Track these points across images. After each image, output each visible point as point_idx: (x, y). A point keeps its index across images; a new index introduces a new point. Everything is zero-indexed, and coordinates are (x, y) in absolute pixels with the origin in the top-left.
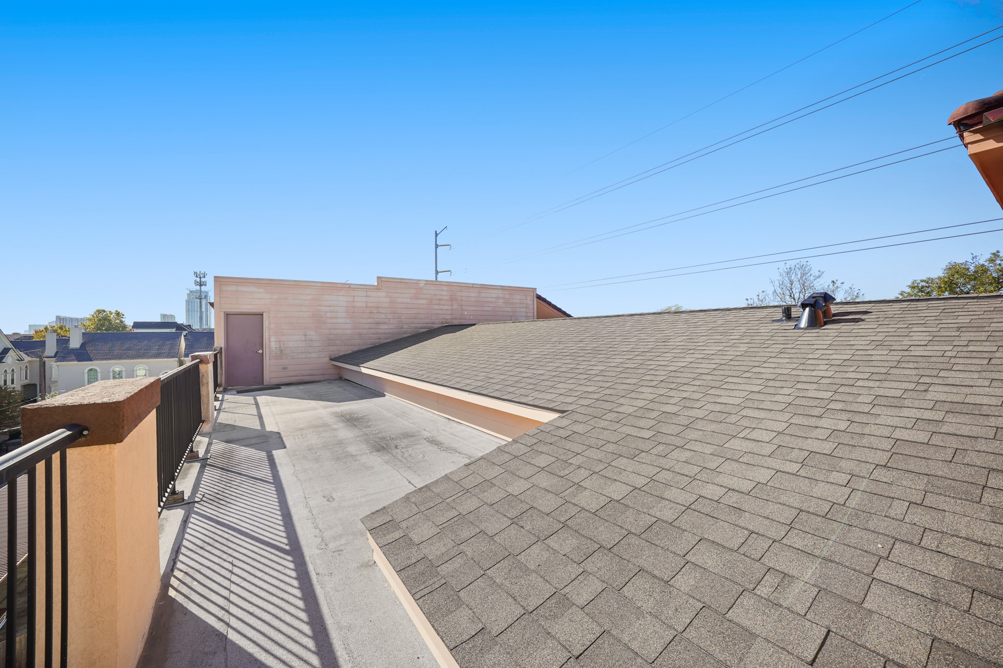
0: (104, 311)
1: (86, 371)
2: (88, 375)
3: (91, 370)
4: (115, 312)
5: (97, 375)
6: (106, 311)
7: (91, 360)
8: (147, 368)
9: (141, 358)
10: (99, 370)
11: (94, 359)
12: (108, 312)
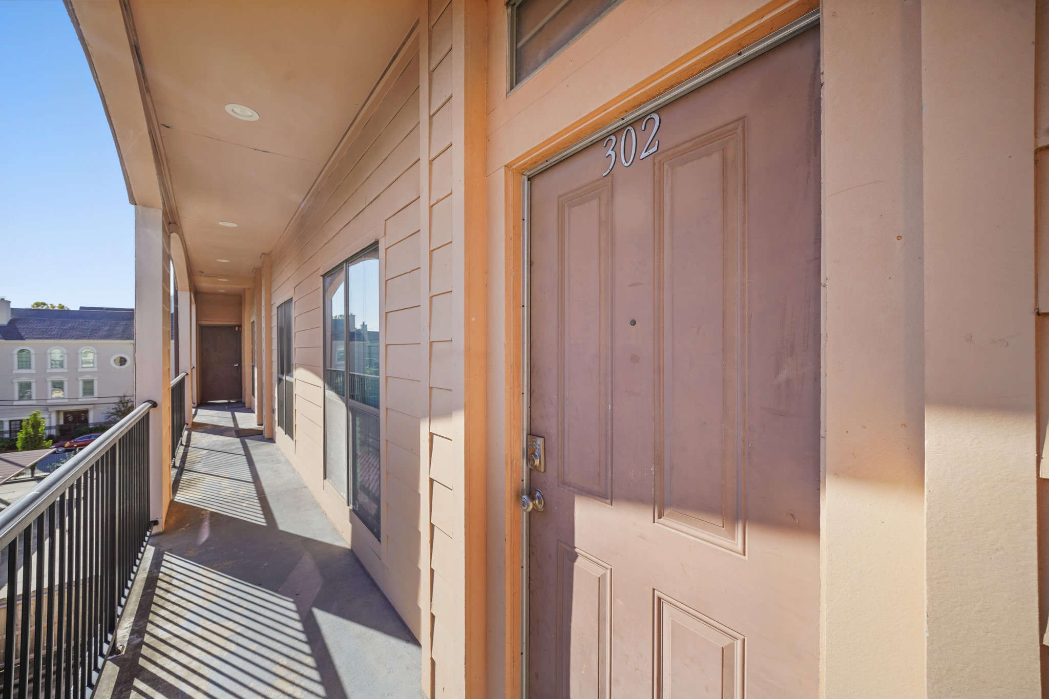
0: (44, 304)
1: (16, 351)
2: (18, 357)
3: (22, 351)
4: (58, 305)
5: (30, 357)
6: (47, 303)
7: (22, 338)
8: (95, 351)
9: (87, 339)
10: (32, 351)
11: (26, 338)
12: (49, 306)
